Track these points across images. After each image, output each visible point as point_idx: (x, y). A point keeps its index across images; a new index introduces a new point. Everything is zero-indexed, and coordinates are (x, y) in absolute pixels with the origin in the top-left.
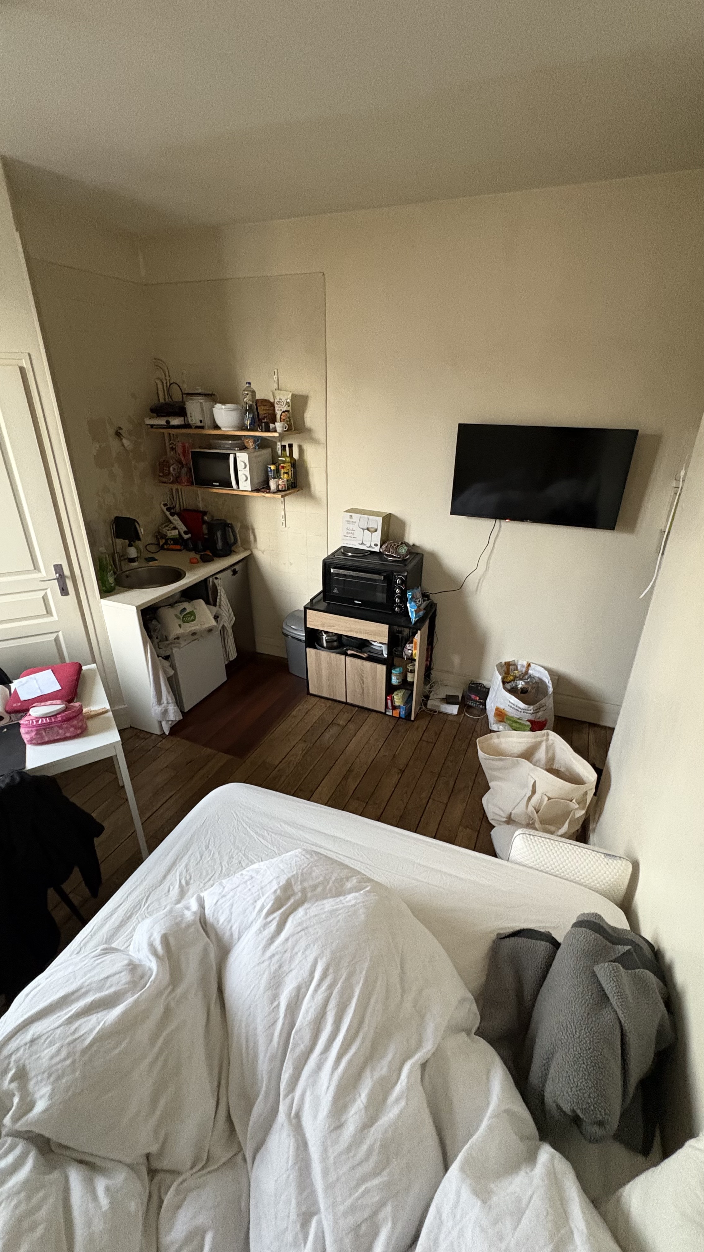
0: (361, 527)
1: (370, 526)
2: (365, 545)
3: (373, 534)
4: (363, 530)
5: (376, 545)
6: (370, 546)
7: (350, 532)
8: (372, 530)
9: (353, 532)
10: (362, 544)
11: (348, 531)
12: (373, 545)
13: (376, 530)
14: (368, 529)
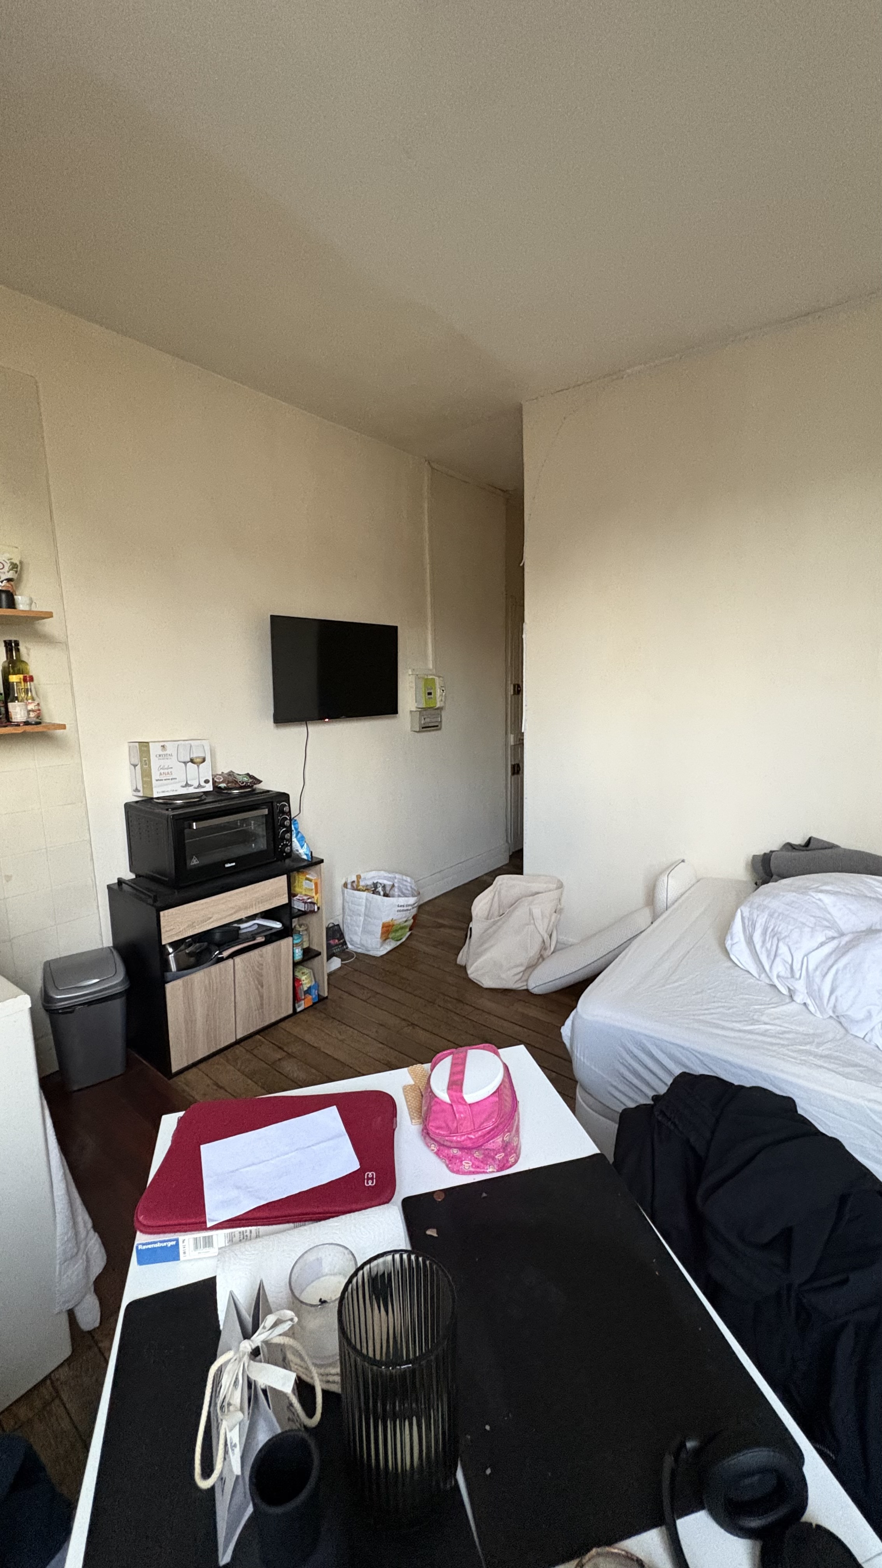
0: (180, 760)
1: (194, 756)
2: (191, 786)
3: (201, 765)
4: (185, 763)
5: (207, 782)
6: (199, 786)
7: (166, 771)
8: (198, 760)
9: (169, 770)
10: (187, 785)
11: (162, 771)
12: (203, 784)
13: (204, 760)
14: (192, 761)
